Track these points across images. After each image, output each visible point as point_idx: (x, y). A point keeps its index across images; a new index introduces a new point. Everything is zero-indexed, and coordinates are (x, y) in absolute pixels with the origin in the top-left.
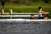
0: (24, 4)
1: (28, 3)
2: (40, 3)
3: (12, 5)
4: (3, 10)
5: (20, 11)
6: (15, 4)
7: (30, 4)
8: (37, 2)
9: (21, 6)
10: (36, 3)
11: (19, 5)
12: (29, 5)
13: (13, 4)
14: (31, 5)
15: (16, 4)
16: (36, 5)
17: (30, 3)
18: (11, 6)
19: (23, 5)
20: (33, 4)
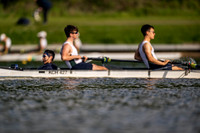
0: (124, 9)
1: (141, 6)
2: (189, 7)
3: (80, 13)
5: (109, 36)
6: (90, 9)
7: (148, 9)
8: (177, 3)
9: (113, 17)
10: (173, 7)
11: (107, 13)
12: (146, 13)
13: (82, 9)
14: (154, 14)
15: (95, 12)
16: (172, 14)
17: (150, 5)
20: (161, 10)
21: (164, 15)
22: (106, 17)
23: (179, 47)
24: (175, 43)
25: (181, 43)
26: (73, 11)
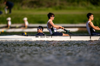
1: (58, 5)
2: (82, 5)
3: (28, 8)
4: (9, 19)
5: (42, 20)
6: (33, 7)
7: (62, 6)
8: (76, 3)
9: (44, 10)
10: (74, 5)
11: (41, 8)
12: (60, 8)
13: (29, 6)
14: (64, 9)
15: (35, 8)
16: (74, 9)
18: (26, 10)
20: (68, 7)
21: (70, 9)
22: (40, 10)
23: (77, 25)
24: (75, 23)
25: (78, 23)
26: (24, 7)
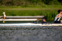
0: (19, 5)
1: (24, 4)
7: (27, 5)
8: (35, 3)
9: (16, 7)
10: (34, 5)
11: (13, 6)
14: (28, 7)
15: (10, 6)
16: (34, 7)
18: (4, 7)
19: (19, 7)
20: (30, 6)
21: (31, 7)
22: (13, 7)
23: (36, 17)
24: (35, 16)
25: (37, 16)
